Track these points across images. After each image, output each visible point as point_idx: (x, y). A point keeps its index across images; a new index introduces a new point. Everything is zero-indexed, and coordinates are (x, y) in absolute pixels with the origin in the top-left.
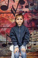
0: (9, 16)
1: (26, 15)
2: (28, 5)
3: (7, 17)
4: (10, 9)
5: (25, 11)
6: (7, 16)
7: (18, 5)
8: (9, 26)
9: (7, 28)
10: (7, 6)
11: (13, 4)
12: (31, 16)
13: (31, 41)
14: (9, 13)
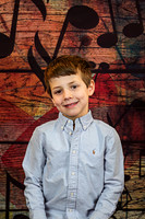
0: (19, 84)
1: (105, 82)
2: (111, 30)
3: (8, 91)
4: (25, 52)
5: (98, 62)
6: (10, 85)
7: (63, 31)
8: (19, 133)
9: (7, 146)
10: (8, 35)
11: (40, 28)
12: (129, 87)
13: (127, 210)
14: (17, 71)
